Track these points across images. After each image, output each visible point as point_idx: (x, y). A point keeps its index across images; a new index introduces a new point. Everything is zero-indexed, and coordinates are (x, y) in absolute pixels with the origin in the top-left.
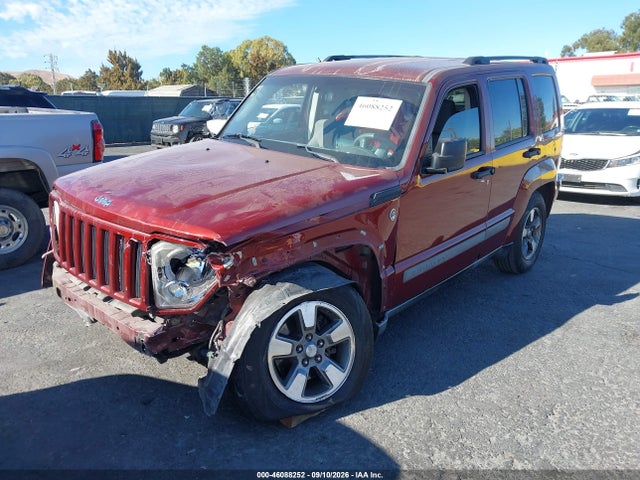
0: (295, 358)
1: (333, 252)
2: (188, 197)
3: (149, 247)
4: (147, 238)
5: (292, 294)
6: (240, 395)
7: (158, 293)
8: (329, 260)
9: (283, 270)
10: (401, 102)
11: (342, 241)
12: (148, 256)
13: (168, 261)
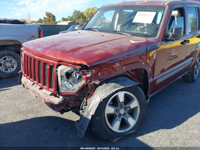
0: (116, 114)
1: (130, 72)
2: (73, 47)
3: (57, 68)
4: (56, 64)
5: (115, 88)
6: (93, 129)
7: (60, 87)
8: (129, 75)
9: (111, 78)
10: (156, 13)
11: (134, 67)
12: (57, 71)
13: (65, 73)
